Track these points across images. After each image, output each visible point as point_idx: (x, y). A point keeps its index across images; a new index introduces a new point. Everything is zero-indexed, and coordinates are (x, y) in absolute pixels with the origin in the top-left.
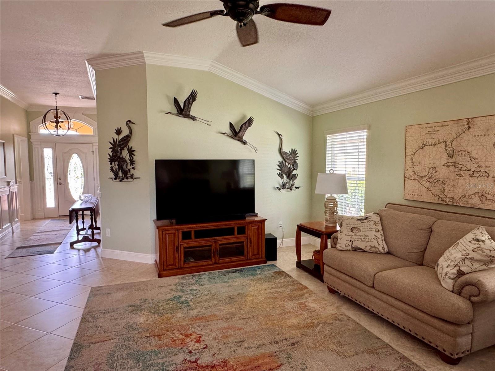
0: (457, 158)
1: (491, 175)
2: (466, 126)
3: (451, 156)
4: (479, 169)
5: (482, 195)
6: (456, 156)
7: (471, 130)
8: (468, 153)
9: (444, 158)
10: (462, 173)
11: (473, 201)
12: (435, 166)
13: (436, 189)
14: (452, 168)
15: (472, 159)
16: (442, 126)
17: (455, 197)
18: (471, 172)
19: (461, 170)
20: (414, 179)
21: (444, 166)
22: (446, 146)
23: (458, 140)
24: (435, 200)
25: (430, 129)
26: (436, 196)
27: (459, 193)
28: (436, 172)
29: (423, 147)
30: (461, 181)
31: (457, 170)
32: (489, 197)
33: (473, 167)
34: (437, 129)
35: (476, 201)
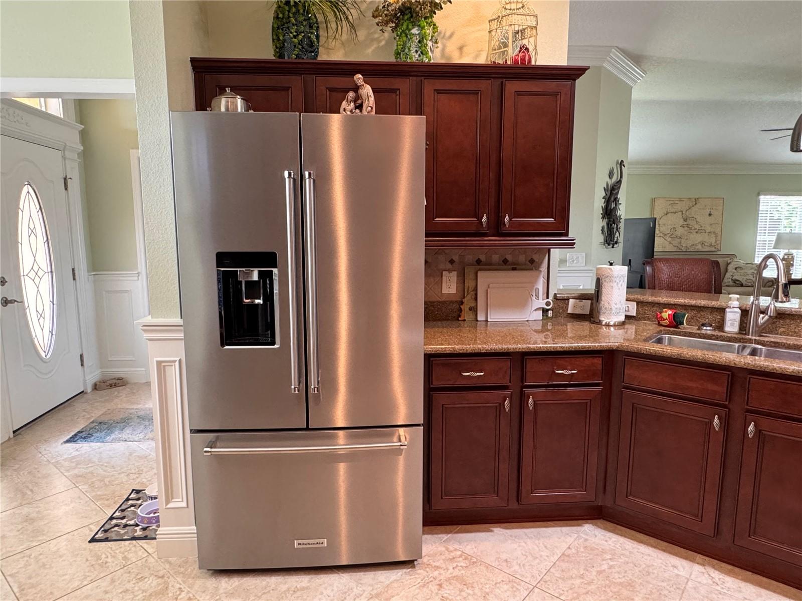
0: (689, 222)
1: (707, 231)
2: (694, 203)
3: (685, 220)
4: (701, 228)
5: (703, 243)
6: (688, 220)
7: (697, 205)
8: (695, 219)
9: (682, 222)
10: (692, 231)
11: (697, 247)
12: (675, 227)
13: (676, 242)
14: (686, 228)
15: (697, 222)
16: (680, 201)
17: (688, 246)
18: (697, 230)
19: (691, 229)
20: (660, 236)
21: (681, 226)
22: (682, 214)
23: (690, 210)
24: (674, 249)
25: (672, 202)
26: (675, 246)
27: (690, 243)
28: (676, 231)
29: (667, 214)
30: (691, 236)
31: (688, 229)
32: (706, 244)
33: (697, 227)
34: (677, 202)
35: (699, 248)
